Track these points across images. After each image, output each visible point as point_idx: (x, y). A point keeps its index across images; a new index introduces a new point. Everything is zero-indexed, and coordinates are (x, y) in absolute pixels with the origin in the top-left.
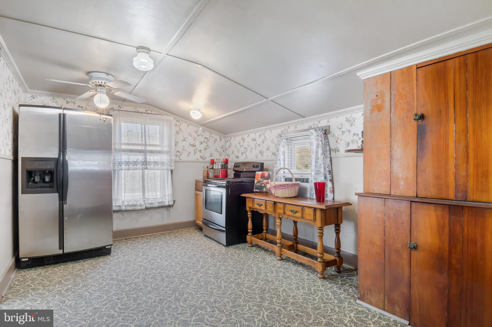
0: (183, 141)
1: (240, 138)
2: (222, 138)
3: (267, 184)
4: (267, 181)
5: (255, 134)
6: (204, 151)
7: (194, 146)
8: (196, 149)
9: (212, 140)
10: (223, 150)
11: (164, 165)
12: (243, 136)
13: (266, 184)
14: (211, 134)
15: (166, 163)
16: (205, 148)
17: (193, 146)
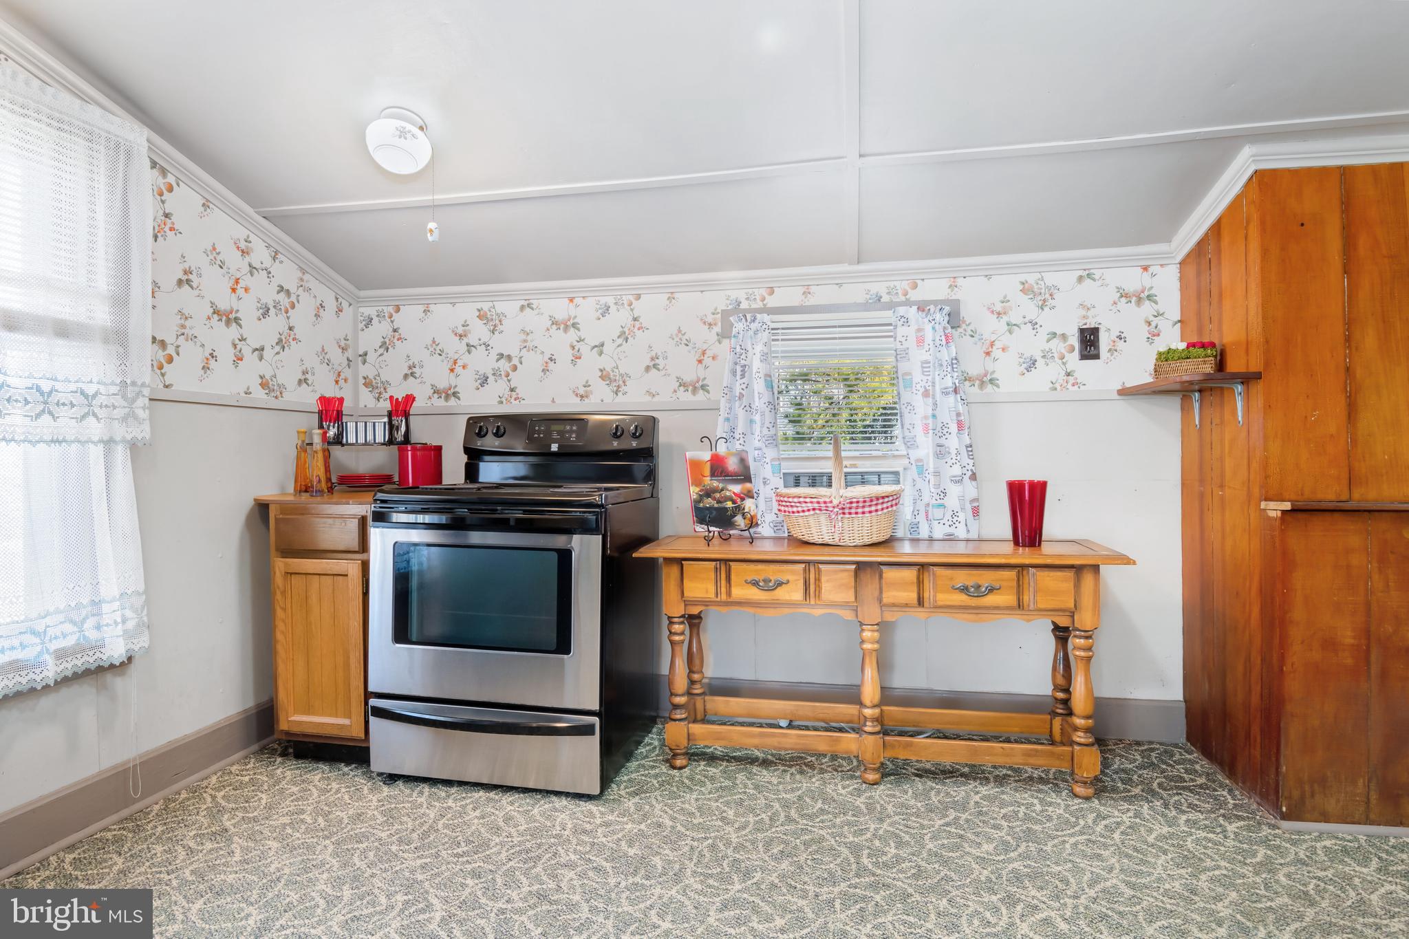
0: (180, 282)
1: (467, 311)
2: (345, 305)
3: (743, 499)
4: (742, 489)
5: (571, 300)
6: (278, 353)
7: (230, 318)
8: (242, 339)
9: (306, 306)
10: (348, 359)
11: (95, 415)
12: (491, 304)
13: (739, 500)
14: (304, 272)
15: (101, 399)
16: (280, 342)
17: (228, 323)
